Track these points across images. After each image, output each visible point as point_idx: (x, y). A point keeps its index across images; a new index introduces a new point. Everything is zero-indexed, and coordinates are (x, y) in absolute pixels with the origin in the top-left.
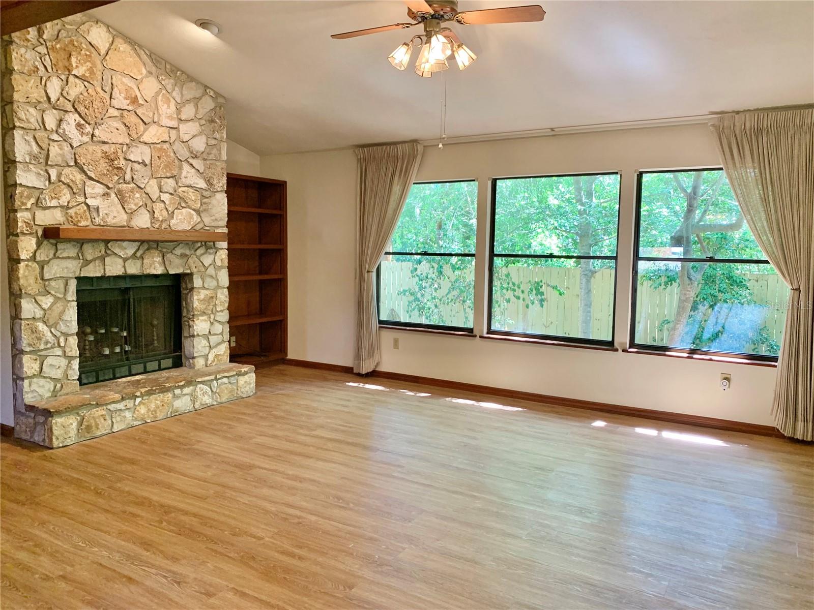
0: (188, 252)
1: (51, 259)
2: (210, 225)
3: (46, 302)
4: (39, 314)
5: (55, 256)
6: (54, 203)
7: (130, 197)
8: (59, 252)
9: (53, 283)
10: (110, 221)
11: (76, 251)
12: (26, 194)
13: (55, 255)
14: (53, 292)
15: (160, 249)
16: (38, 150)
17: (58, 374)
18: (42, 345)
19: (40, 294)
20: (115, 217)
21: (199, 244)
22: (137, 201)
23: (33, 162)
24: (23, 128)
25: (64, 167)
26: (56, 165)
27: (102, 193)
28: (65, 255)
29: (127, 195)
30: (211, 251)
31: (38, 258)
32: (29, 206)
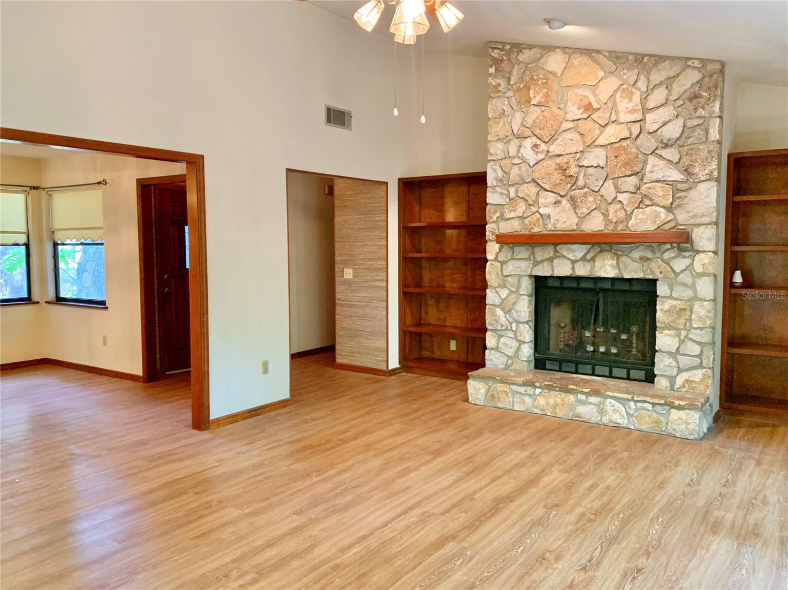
0: (650, 255)
1: (508, 260)
2: (686, 223)
3: (504, 293)
4: (498, 302)
5: (512, 258)
6: (512, 215)
7: (582, 201)
8: (515, 254)
9: (509, 279)
10: (560, 226)
11: (529, 253)
12: (492, 210)
13: (512, 256)
14: (509, 286)
15: (613, 251)
16: (503, 174)
17: (510, 352)
18: (499, 326)
19: (499, 286)
20: (565, 222)
21: (668, 246)
22: (589, 204)
23: (500, 184)
24: (493, 160)
25: (522, 184)
26: (515, 184)
27: (554, 202)
28: (519, 257)
29: (579, 200)
30: (687, 254)
31: (499, 259)
32: (495, 219)
